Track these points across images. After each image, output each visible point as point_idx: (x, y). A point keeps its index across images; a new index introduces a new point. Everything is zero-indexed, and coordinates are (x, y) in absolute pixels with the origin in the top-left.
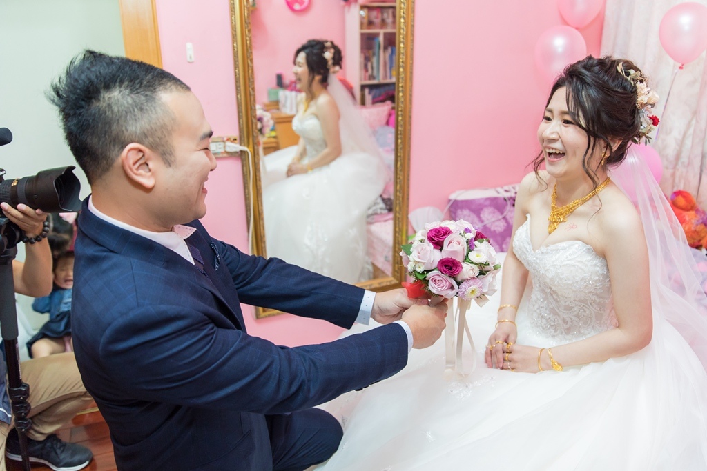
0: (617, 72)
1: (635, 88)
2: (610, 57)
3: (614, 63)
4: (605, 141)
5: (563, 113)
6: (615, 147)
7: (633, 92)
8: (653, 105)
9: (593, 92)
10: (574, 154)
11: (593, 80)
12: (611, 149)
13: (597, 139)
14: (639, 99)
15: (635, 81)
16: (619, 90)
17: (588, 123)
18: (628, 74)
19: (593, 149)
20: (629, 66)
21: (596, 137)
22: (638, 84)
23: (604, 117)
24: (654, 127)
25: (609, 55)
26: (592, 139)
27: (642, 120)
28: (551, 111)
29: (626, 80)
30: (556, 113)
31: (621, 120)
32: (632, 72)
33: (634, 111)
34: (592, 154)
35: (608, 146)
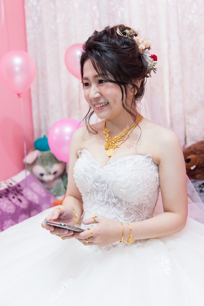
0: (118, 35)
1: (133, 41)
2: (108, 27)
3: (113, 30)
4: (131, 84)
5: (96, 76)
6: (139, 85)
7: (134, 44)
8: (149, 48)
9: (110, 55)
10: (115, 101)
11: (106, 47)
12: (137, 88)
13: (126, 85)
14: (139, 48)
15: (132, 36)
16: (124, 47)
17: (115, 77)
18: (125, 34)
19: (126, 93)
20: (123, 28)
21: (125, 84)
22: (135, 38)
23: (124, 69)
24: (155, 62)
25: (107, 26)
26: (123, 86)
27: (147, 61)
28: (87, 79)
29: (126, 38)
30: (91, 79)
31: (135, 66)
32: (127, 31)
33: (140, 57)
34: (126, 97)
35: (134, 86)
